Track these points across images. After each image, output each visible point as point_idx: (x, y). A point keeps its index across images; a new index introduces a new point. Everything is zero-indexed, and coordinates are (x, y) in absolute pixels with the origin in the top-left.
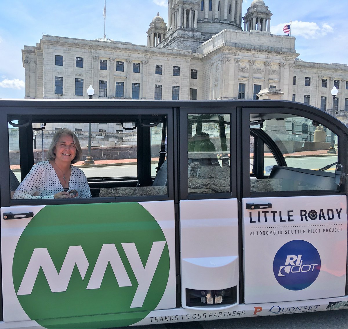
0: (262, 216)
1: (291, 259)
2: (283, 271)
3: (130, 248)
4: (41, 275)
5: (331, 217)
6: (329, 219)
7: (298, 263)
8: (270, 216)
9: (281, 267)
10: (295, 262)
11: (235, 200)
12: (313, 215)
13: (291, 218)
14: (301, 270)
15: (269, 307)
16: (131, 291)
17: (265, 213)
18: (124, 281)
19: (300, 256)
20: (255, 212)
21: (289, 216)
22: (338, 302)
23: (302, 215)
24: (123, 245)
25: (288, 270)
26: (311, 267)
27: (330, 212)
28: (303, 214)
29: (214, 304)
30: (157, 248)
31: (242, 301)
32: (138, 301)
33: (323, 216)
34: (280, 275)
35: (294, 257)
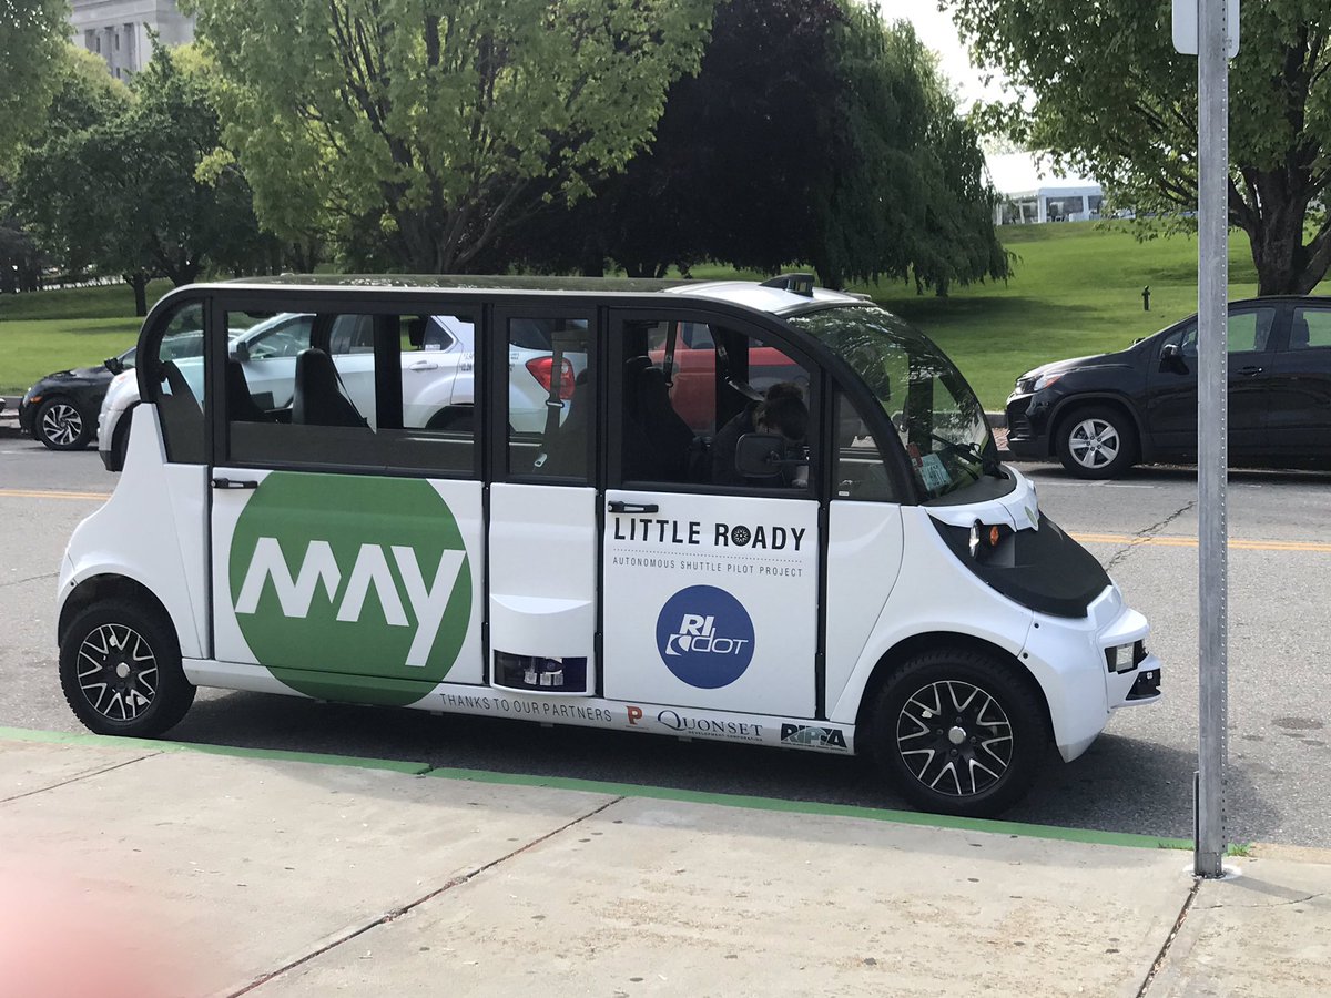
0: (640, 527)
1: (693, 622)
2: (675, 645)
3: (406, 556)
4: (269, 587)
5: (779, 543)
6: (774, 547)
7: (706, 632)
8: (654, 529)
9: (673, 637)
10: (700, 630)
11: (591, 491)
12: (740, 535)
13: (695, 537)
14: (711, 647)
15: (655, 712)
16: (408, 634)
17: (646, 522)
18: (395, 616)
19: (710, 619)
20: (625, 520)
21: (692, 532)
22: (802, 727)
23: (718, 534)
24: (394, 549)
25: (685, 643)
26: (735, 644)
27: (779, 533)
28: (720, 532)
29: (538, 687)
30: (450, 562)
31: (599, 692)
32: (418, 655)
33: (763, 541)
34: (670, 651)
35: (699, 619)
